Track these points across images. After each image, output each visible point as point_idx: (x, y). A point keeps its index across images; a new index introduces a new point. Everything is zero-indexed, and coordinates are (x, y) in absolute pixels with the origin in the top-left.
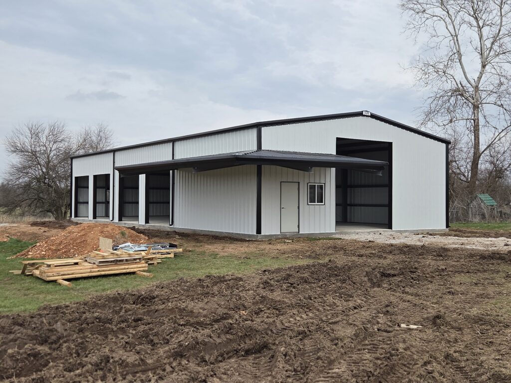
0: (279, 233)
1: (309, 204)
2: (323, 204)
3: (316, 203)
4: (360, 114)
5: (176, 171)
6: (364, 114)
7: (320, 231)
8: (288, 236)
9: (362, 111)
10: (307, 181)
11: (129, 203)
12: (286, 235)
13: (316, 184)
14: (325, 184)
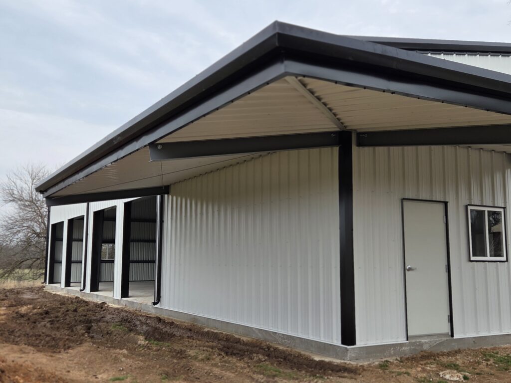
0: (403, 340)
1: (473, 258)
2: (504, 259)
3: (489, 258)
5: (166, 196)
7: (501, 330)
10: (464, 201)
12: (421, 345)
13: (486, 209)
14: (504, 208)
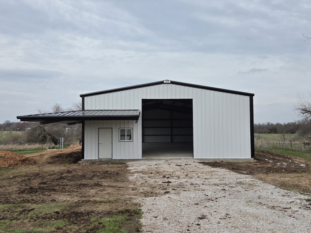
0: (97, 158)
1: (120, 141)
2: (132, 141)
3: (126, 141)
4: (162, 83)
6: (165, 82)
7: (129, 158)
8: (103, 161)
9: (164, 81)
10: (119, 127)
11: (147, 135)
13: (126, 129)
14: (132, 128)
